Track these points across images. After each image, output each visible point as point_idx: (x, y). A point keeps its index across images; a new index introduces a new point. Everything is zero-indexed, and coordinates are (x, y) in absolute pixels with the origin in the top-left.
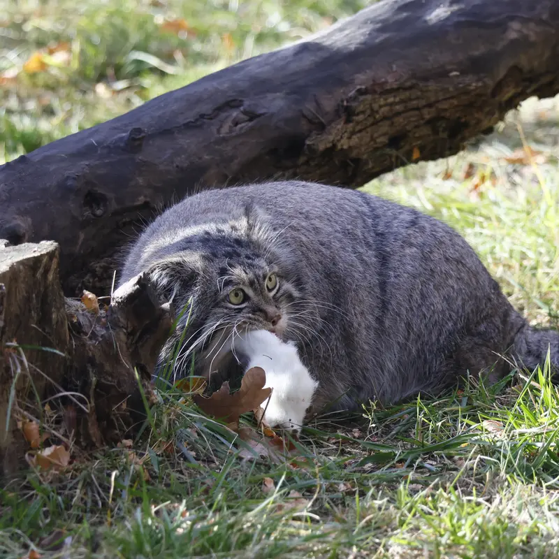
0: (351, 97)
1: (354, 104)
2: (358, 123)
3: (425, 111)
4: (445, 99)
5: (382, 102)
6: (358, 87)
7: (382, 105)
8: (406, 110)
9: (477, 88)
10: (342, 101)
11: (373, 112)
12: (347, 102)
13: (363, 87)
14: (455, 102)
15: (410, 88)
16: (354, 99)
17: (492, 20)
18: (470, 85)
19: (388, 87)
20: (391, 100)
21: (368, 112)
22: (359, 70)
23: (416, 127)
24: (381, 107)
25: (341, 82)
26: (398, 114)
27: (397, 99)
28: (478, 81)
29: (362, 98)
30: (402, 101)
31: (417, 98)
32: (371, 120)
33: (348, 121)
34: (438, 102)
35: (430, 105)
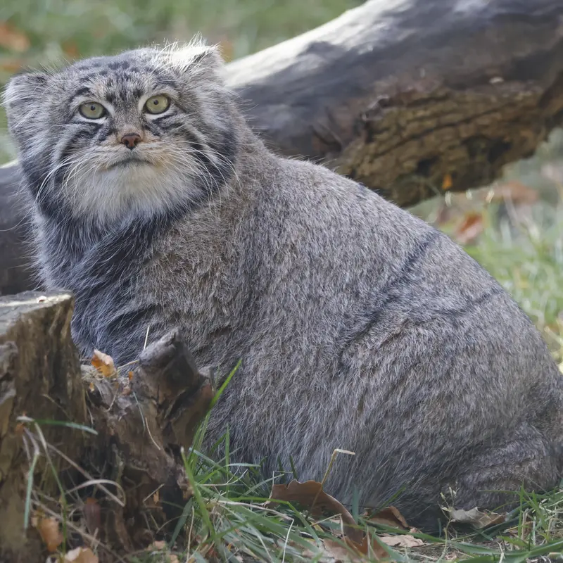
0: (371, 111)
1: (377, 119)
2: (381, 143)
3: (462, 128)
4: (488, 113)
5: (410, 116)
6: (380, 97)
7: (411, 119)
8: (439, 127)
9: (525, 98)
10: (361, 115)
11: (400, 129)
12: (367, 115)
13: (387, 97)
14: (498, 116)
15: (444, 99)
16: (376, 112)
17: (538, 13)
18: (516, 94)
19: (416, 97)
20: (421, 113)
21: (394, 129)
22: (379, 76)
23: (452, 148)
24: (408, 122)
25: (359, 91)
26: (428, 131)
27: (428, 113)
28: (526, 89)
29: (386, 111)
30: (435, 115)
31: (453, 111)
32: (396, 140)
33: (369, 140)
34: (477, 116)
35: (467, 121)
